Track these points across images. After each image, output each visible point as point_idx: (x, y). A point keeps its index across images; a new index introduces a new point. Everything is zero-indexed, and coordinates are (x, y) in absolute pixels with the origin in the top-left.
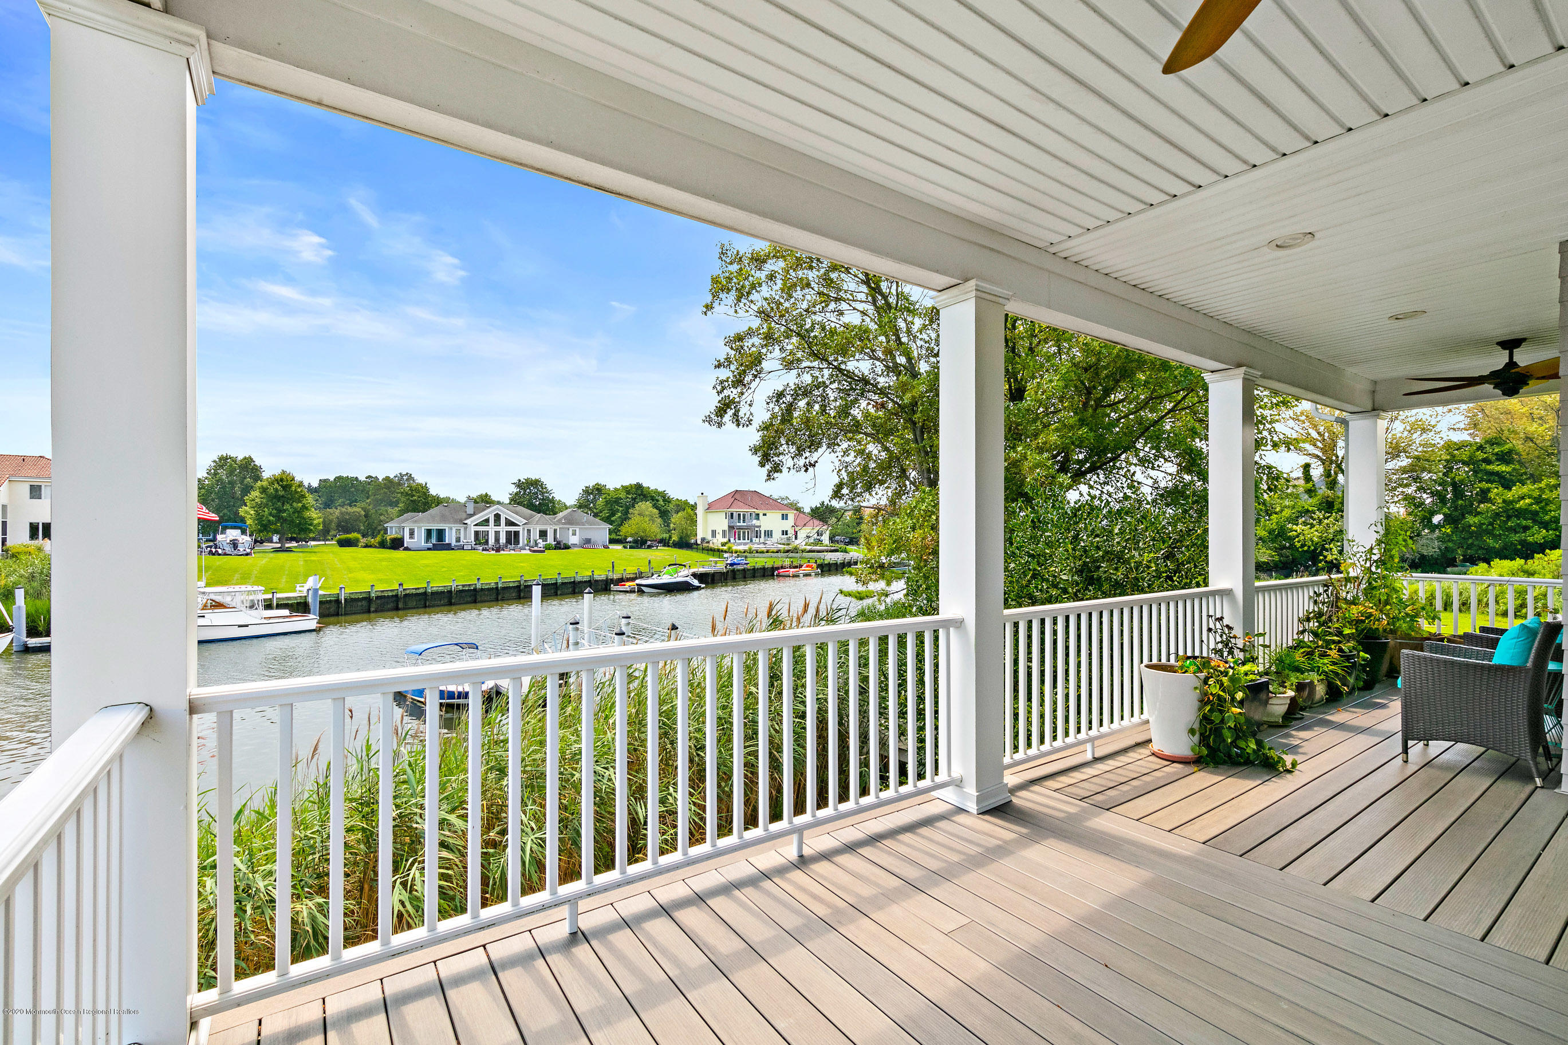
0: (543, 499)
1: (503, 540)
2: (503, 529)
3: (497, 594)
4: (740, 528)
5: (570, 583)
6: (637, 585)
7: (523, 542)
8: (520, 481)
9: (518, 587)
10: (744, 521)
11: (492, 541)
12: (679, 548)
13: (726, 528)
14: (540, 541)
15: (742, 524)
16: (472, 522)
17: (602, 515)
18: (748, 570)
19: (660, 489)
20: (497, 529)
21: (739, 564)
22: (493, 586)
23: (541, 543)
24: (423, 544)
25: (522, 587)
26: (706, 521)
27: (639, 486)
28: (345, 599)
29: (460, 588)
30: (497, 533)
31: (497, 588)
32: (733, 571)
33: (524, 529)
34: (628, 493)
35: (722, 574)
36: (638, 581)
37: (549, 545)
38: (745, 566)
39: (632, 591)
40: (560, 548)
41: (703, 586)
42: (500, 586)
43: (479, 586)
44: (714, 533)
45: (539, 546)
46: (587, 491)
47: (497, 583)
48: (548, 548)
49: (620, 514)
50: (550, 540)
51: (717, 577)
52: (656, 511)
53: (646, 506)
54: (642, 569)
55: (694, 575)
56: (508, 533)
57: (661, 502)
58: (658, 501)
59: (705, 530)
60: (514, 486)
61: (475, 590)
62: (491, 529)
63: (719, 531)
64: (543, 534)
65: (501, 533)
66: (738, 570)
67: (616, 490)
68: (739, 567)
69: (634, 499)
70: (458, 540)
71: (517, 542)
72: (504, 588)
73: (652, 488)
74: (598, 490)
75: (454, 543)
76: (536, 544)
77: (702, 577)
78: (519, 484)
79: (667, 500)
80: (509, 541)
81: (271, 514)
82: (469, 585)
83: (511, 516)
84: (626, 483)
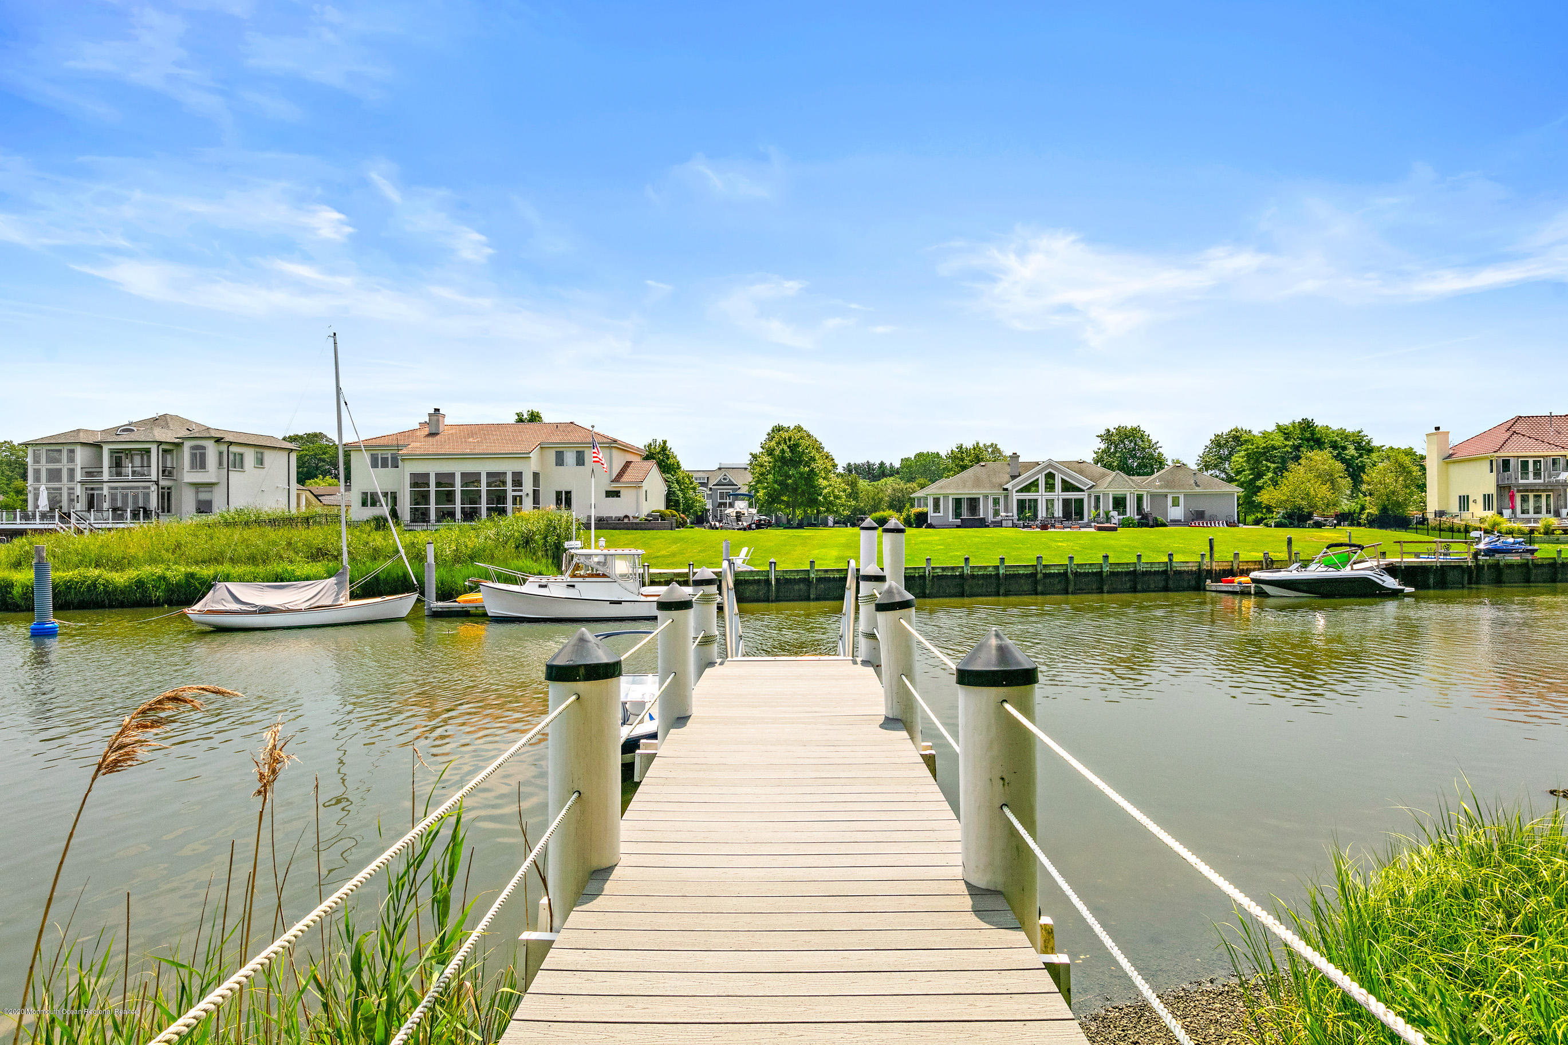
0: (1143, 458)
1: (1058, 512)
2: (1059, 495)
3: (998, 586)
4: (1526, 489)
5: (1128, 573)
6: (1254, 581)
7: (1089, 515)
8: (1108, 431)
9: (1034, 575)
10: (1537, 474)
11: (1042, 513)
12: (1381, 527)
13: (1492, 490)
14: (1114, 513)
15: (1531, 480)
16: (1014, 486)
17: (1241, 478)
18: (1537, 566)
19: (1351, 428)
20: (1050, 495)
21: (1508, 551)
22: (991, 571)
23: (1116, 517)
24: (950, 520)
25: (1039, 576)
26: (1445, 481)
27: (1307, 426)
28: (777, 580)
29: (939, 572)
30: (1050, 502)
31: (998, 574)
32: (1496, 566)
33: (1089, 496)
34: (1287, 436)
35: (1459, 568)
36: (1255, 574)
37: (1128, 519)
38: (1529, 556)
39: (1245, 593)
40: (1147, 525)
41: (1408, 590)
42: (1001, 572)
43: (967, 571)
44: (1464, 502)
45: (1113, 521)
46: (1218, 443)
47: (997, 568)
48: (1127, 524)
49: (1270, 475)
50: (1131, 512)
51: (1451, 576)
52: (1339, 466)
53: (1322, 459)
54: (1274, 556)
55: (1392, 570)
56: (1066, 502)
57: (1351, 451)
58: (1344, 448)
59: (1444, 495)
60: (1099, 440)
61: (962, 576)
62: (1041, 496)
63: (1477, 496)
64: (1119, 503)
65: (1056, 502)
66: (1510, 566)
67: (1265, 435)
68: (1514, 559)
69: (1297, 448)
70: (996, 513)
71: (1080, 514)
72: (1007, 577)
73: (1335, 426)
74: (1237, 438)
75: (990, 518)
76: (1108, 519)
77: (1411, 575)
78: (1107, 437)
79: (1365, 448)
80: (1067, 515)
81: (776, 482)
82: (953, 568)
83: (1070, 476)
84: (1286, 421)
